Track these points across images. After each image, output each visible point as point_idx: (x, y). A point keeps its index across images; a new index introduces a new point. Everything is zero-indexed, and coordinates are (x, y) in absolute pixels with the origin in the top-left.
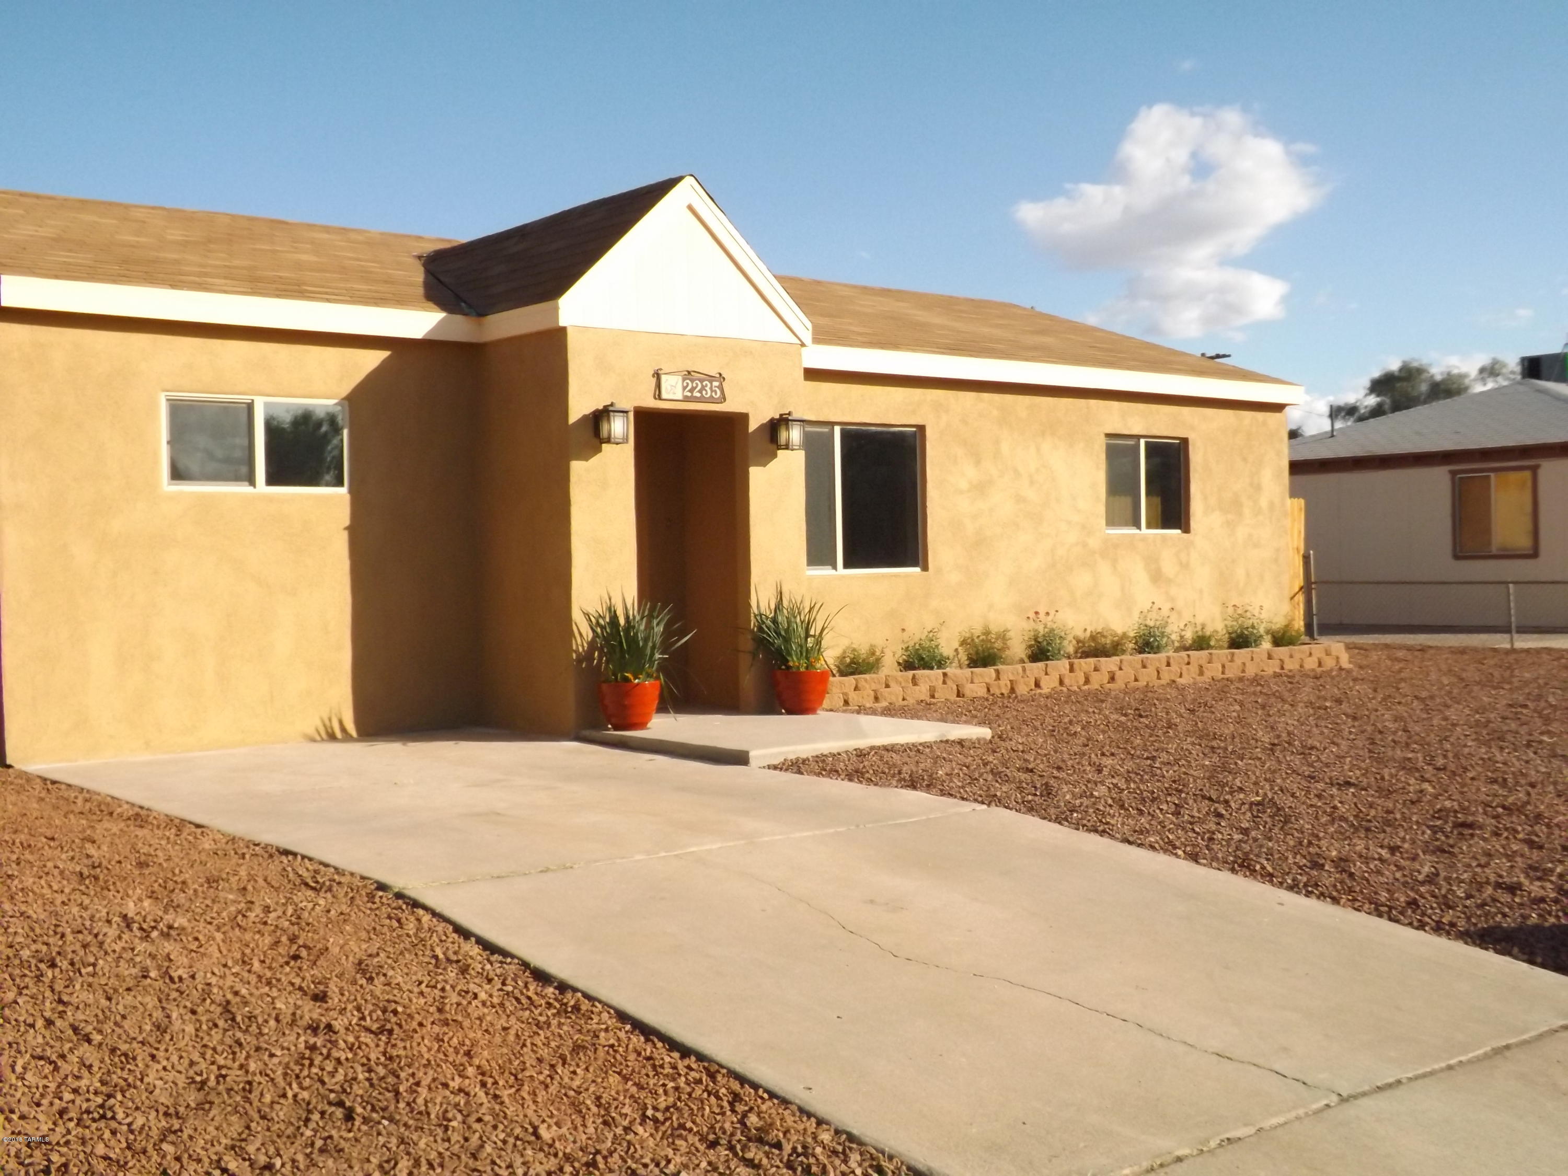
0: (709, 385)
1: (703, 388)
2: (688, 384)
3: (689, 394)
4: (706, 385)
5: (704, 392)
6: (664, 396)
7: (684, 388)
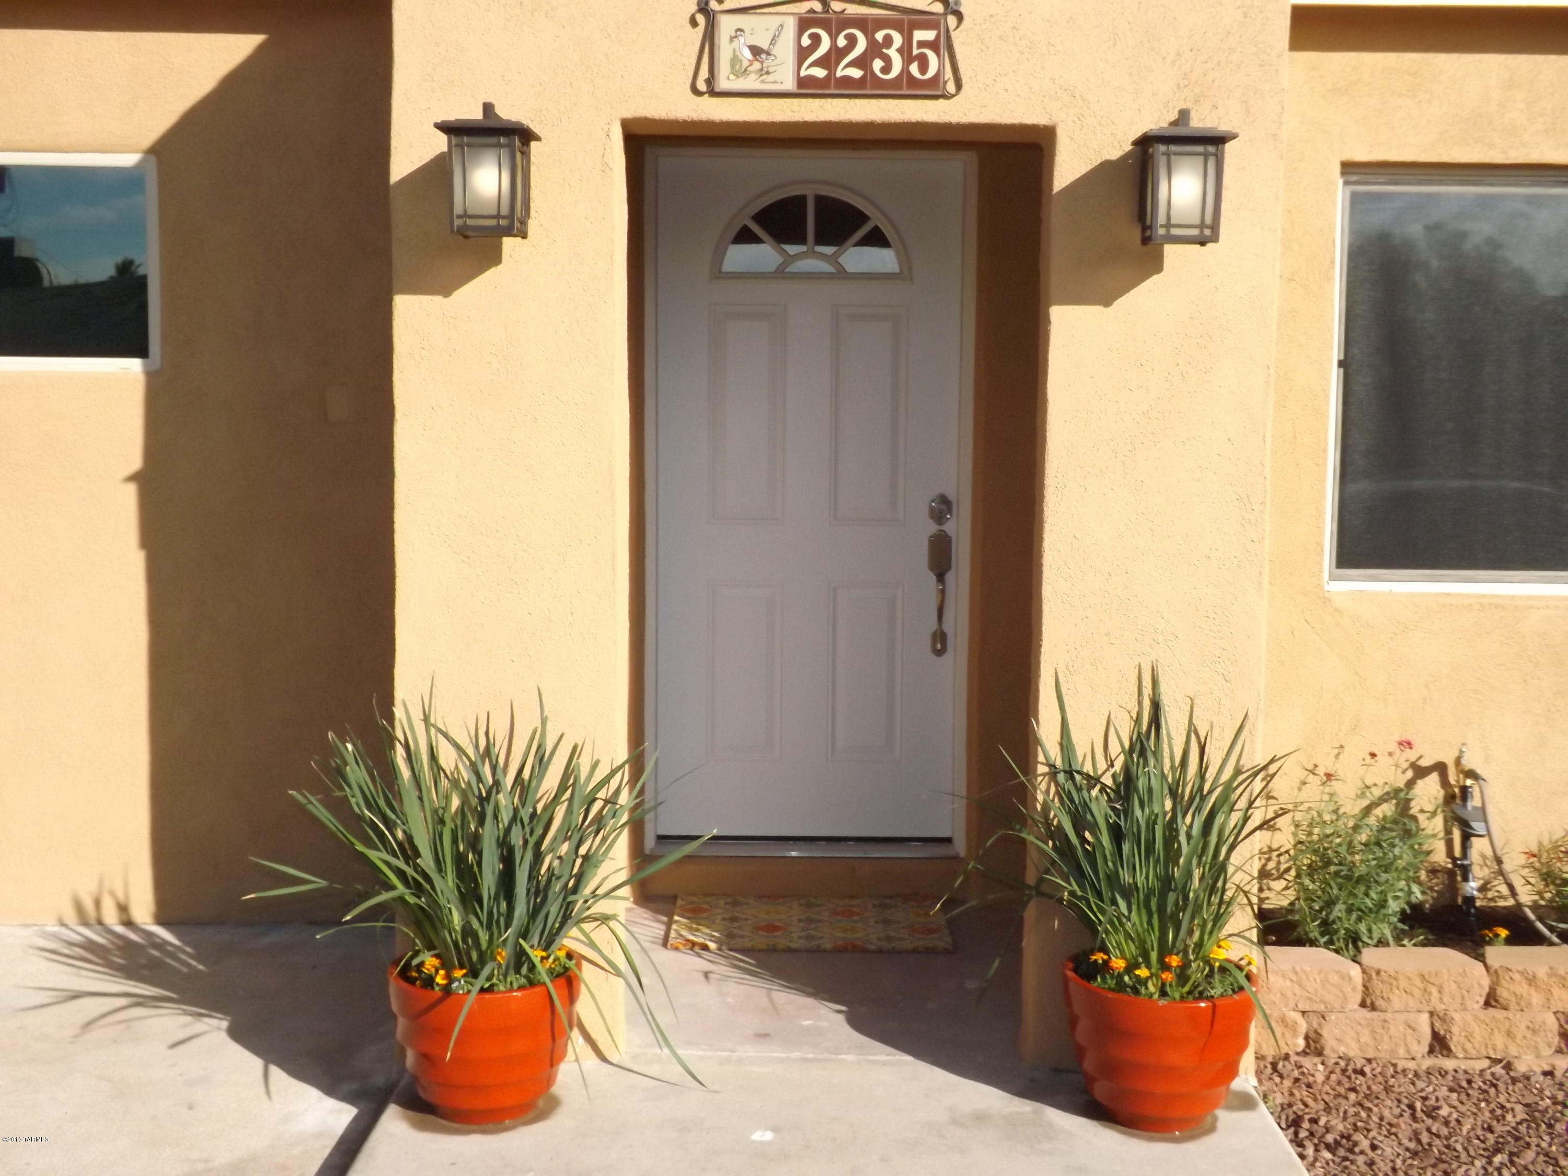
0: (898, 39)
1: (875, 49)
2: (816, 39)
3: (820, 73)
4: (888, 41)
5: (878, 64)
6: (724, 83)
7: (802, 54)
